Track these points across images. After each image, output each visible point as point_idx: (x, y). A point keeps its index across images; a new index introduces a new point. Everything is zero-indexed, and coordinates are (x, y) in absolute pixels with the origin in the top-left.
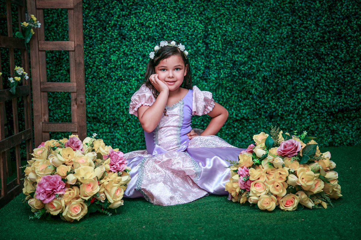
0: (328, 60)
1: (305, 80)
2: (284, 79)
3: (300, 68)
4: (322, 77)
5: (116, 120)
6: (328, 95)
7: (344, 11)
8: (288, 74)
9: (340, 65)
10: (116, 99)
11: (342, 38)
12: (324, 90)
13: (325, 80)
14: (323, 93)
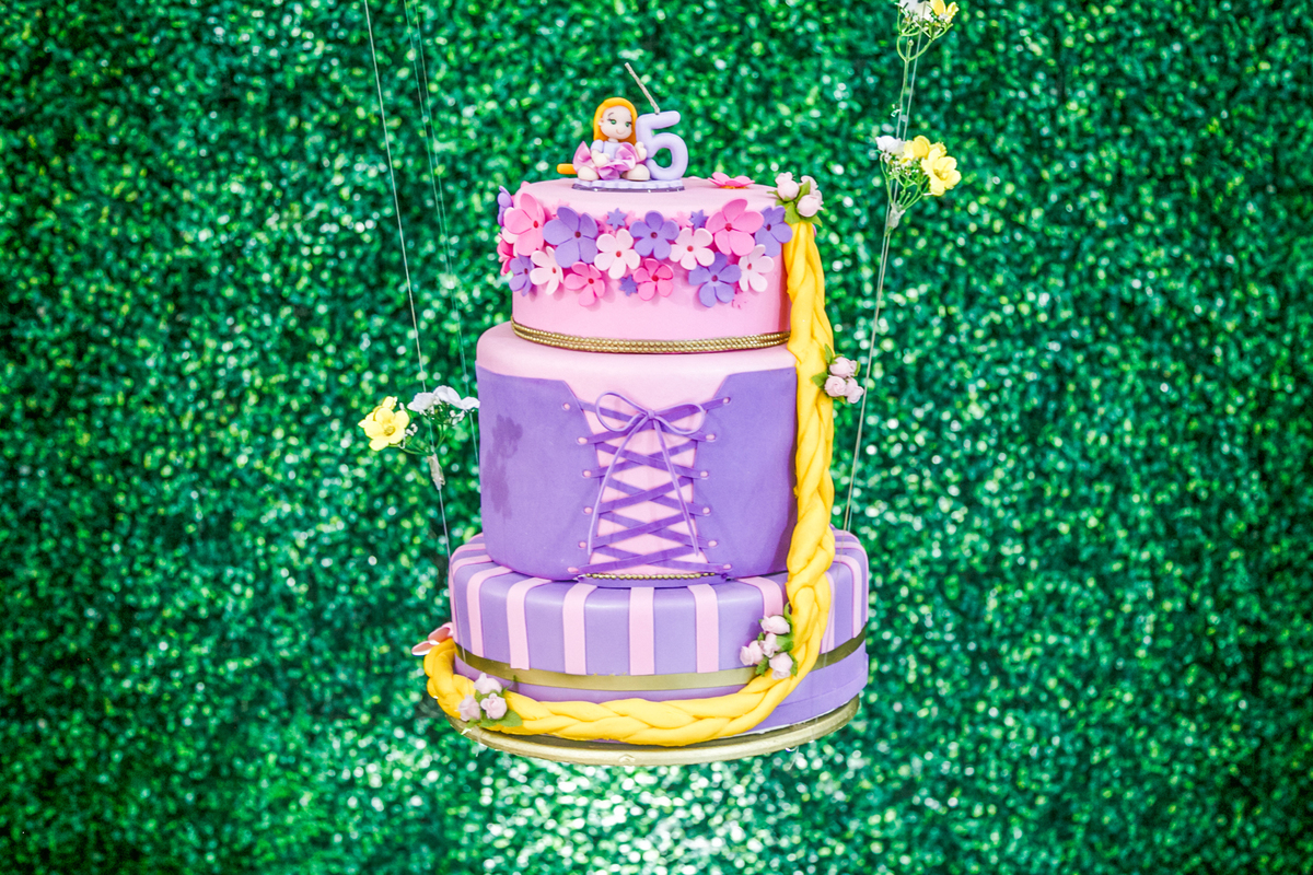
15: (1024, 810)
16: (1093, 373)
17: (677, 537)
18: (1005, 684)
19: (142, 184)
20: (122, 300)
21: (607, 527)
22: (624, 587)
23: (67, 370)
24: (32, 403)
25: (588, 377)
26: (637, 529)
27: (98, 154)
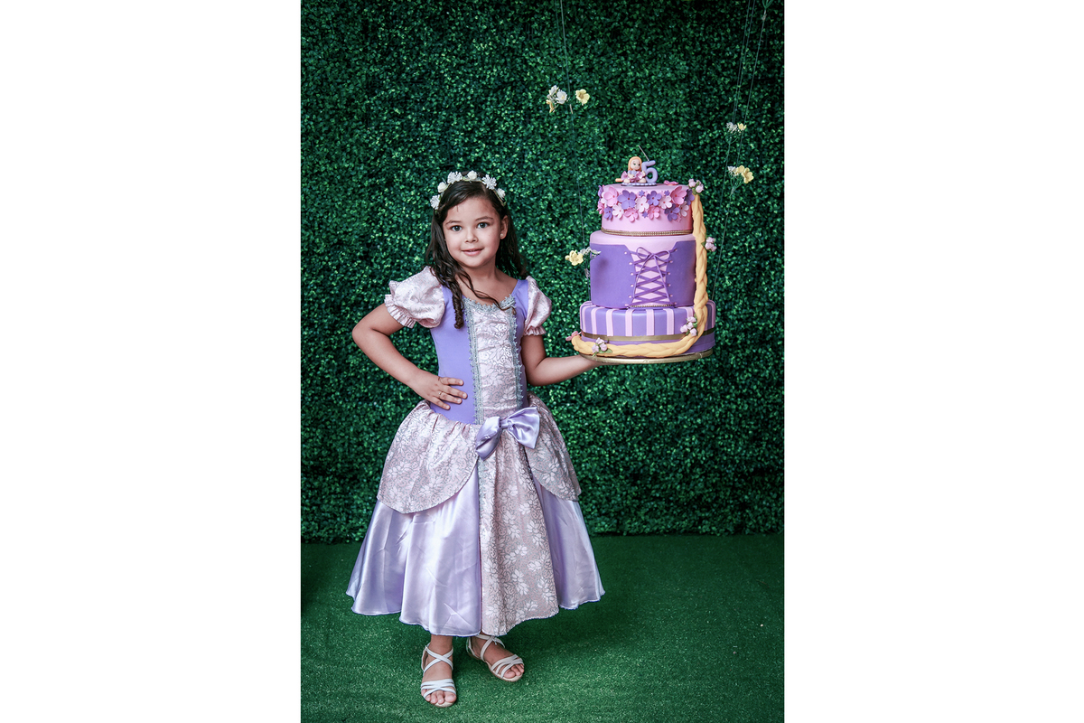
0: (740, 380)
1: (699, 414)
2: (662, 411)
3: (691, 393)
4: (730, 410)
5: (356, 472)
6: (737, 441)
7: (773, 295)
8: (668, 402)
9: (761, 389)
10: (357, 434)
11: (768, 342)
12: (730, 431)
13: (734, 415)
14: (729, 437)
15: (744, 436)
16: (772, 269)
17: (660, 293)
18: (737, 388)
19: (418, 198)
20: (409, 243)
21: (638, 291)
22: (643, 310)
23: (387, 269)
24: (375, 281)
25: (633, 244)
26: (648, 291)
27: (402, 187)
